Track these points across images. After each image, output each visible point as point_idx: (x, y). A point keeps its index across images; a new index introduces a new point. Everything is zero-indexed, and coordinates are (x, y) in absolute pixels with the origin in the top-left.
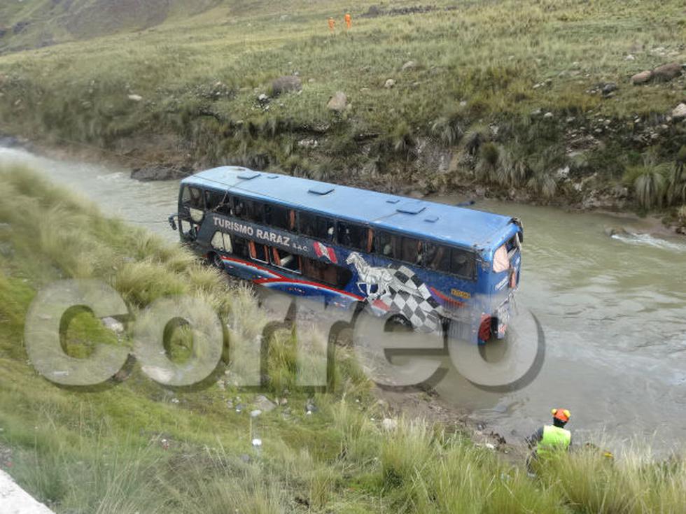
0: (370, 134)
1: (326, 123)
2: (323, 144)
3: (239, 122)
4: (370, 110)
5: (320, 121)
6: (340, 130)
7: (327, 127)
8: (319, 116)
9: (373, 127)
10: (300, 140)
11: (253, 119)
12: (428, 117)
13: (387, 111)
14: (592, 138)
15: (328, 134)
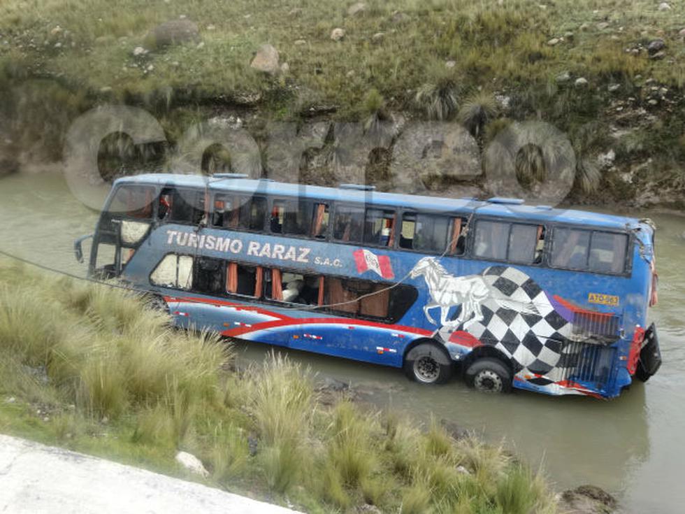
0: (325, 107)
1: (254, 91)
2: (251, 123)
3: (105, 89)
4: (319, 72)
5: (245, 88)
6: (276, 100)
7: (258, 97)
8: (243, 80)
9: (328, 97)
10: (212, 116)
11: (129, 85)
12: (406, 83)
13: (344, 73)
14: (644, 112)
15: (258, 108)
